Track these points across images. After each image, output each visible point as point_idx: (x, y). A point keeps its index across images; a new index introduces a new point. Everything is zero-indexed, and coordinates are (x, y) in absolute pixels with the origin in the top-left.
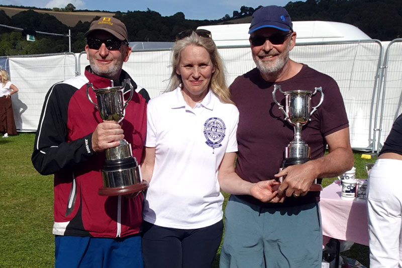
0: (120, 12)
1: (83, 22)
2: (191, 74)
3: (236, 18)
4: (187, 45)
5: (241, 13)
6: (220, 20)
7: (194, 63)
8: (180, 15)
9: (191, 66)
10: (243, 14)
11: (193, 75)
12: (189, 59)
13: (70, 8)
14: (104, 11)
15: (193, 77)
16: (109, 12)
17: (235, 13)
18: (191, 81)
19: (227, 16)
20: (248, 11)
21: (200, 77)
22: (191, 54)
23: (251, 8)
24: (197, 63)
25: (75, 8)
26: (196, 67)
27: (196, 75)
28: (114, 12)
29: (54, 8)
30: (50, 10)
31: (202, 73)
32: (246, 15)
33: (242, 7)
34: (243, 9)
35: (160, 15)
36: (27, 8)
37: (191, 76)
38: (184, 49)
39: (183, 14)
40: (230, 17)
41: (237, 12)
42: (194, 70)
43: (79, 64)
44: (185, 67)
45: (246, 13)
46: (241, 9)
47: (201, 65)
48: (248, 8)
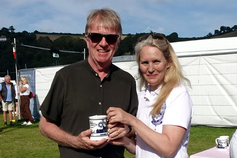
0: (130, 34)
3: (217, 35)
4: (144, 46)
7: (148, 60)
8: (175, 35)
9: (146, 62)
10: (222, 32)
12: (145, 57)
15: (149, 72)
17: (216, 31)
18: (148, 75)
19: (210, 34)
20: (226, 29)
21: (154, 71)
22: (146, 53)
24: (150, 60)
26: (151, 63)
27: (151, 70)
30: (80, 35)
31: (156, 68)
32: (224, 33)
33: (221, 27)
34: (222, 28)
36: (64, 34)
37: (147, 71)
38: (142, 49)
39: (177, 34)
40: (212, 34)
41: (218, 30)
42: (149, 66)
44: (142, 63)
45: (224, 31)
46: (221, 29)
47: (155, 61)
48: (226, 27)
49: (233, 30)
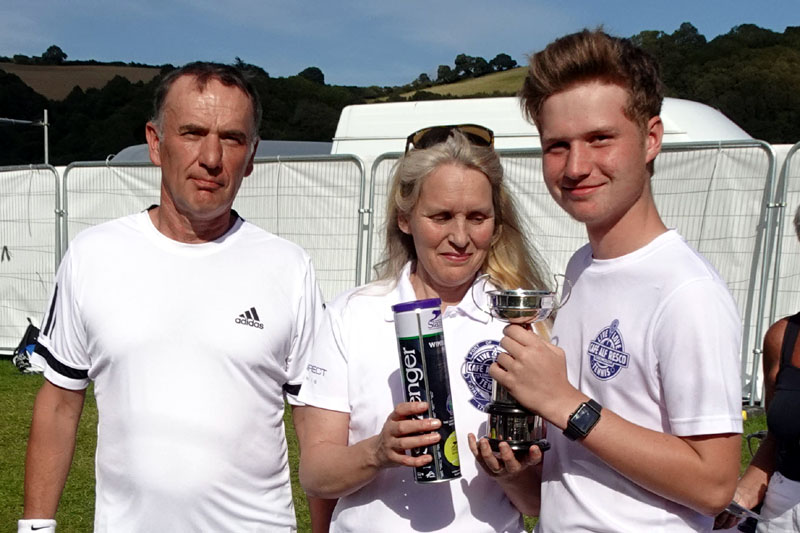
1: (84, 90)
2: (447, 237)
3: (445, 83)
4: (441, 162)
5: (457, 70)
6: (408, 86)
7: (454, 209)
8: (314, 75)
9: (447, 216)
10: (462, 73)
11: (451, 239)
12: (447, 200)
13: (54, 57)
14: (133, 65)
15: (451, 243)
16: (145, 66)
17: (443, 70)
18: (445, 254)
19: (424, 76)
20: (473, 65)
21: (468, 244)
23: (479, 60)
24: (465, 210)
25: (65, 56)
26: (460, 220)
27: (461, 238)
28: (158, 67)
29: (15, 56)
30: (6, 59)
31: (474, 237)
32: (468, 76)
33: (459, 56)
34: (462, 61)
35: (266, 74)
37: (445, 242)
39: (320, 72)
40: (431, 79)
41: (448, 67)
42: (456, 226)
43: (65, 191)
44: (430, 217)
45: (468, 71)
46: (457, 62)
47: (474, 216)
48: (473, 59)
49: (495, 68)
